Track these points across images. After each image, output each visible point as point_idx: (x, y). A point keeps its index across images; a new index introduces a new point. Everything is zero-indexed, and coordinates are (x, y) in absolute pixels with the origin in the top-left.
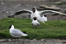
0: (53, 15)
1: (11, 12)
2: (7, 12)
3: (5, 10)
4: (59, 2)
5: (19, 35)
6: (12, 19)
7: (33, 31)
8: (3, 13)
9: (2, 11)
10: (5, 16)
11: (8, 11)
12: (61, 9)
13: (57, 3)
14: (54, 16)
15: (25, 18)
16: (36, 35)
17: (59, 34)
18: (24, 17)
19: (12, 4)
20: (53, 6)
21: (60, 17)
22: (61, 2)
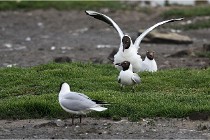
0: (173, 56)
1: (64, 48)
2: (53, 48)
3: (46, 42)
4: (189, 22)
5: (84, 108)
6: (66, 66)
7: (120, 98)
8: (41, 49)
9: (39, 46)
10: (47, 59)
11: (54, 45)
12: (194, 40)
13: (183, 23)
14: (175, 59)
15: (99, 64)
16: (129, 110)
17: (188, 107)
18: (96, 61)
19: (64, 28)
20: (173, 31)
21: (192, 62)
22: (195, 20)
